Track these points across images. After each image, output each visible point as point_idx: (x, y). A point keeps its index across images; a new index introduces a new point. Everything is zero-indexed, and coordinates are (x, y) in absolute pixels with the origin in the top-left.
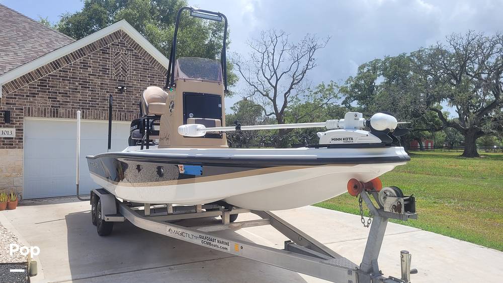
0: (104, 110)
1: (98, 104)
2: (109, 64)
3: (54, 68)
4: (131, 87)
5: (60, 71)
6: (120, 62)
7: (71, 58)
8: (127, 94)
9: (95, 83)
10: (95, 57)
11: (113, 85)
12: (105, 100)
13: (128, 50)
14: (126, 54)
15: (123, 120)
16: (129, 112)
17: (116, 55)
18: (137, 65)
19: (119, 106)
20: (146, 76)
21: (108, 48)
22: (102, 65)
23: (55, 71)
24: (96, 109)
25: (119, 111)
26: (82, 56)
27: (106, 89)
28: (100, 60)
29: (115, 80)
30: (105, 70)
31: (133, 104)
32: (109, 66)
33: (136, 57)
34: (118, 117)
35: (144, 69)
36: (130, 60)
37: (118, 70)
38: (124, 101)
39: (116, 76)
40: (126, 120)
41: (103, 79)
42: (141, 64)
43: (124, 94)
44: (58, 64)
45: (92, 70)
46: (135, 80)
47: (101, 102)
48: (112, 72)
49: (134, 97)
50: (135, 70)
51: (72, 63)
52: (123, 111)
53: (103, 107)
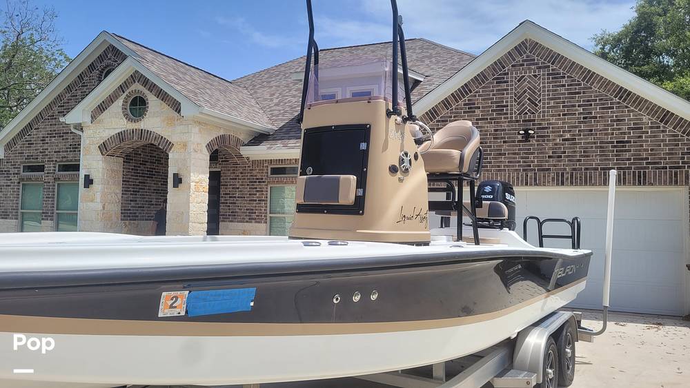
0: (499, 171)
1: (490, 163)
2: (508, 99)
3: (431, 119)
4: (546, 128)
5: (438, 121)
6: (525, 92)
7: (452, 101)
8: (538, 141)
9: (487, 130)
10: (486, 91)
11: (513, 130)
12: (500, 154)
13: (540, 68)
14: (535, 76)
15: (531, 185)
16: (543, 170)
17: (519, 81)
18: (556, 90)
19: (524, 162)
20: (574, 106)
21: (505, 74)
22: (496, 102)
23: (431, 123)
24: (488, 170)
25: (524, 170)
27: (502, 138)
28: (494, 95)
29: (517, 121)
30: (500, 108)
31: (549, 157)
32: (507, 102)
33: (555, 76)
34: (522, 181)
35: (569, 94)
36: (544, 84)
37: (523, 105)
38: (532, 153)
39: (519, 114)
40: (536, 184)
41: (498, 122)
42: (564, 86)
43: (533, 141)
44: (436, 112)
45: (482, 111)
46: (553, 116)
47: (495, 159)
48: (512, 110)
49: (551, 144)
50: (552, 99)
51: (454, 107)
52: (532, 170)
53: (499, 166)
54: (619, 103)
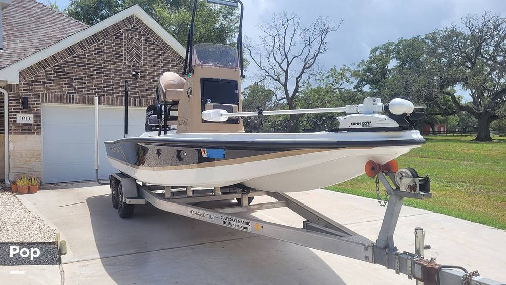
0: (119, 96)
1: (113, 90)
2: (123, 50)
3: (69, 54)
4: (145, 73)
5: (75, 57)
6: (133, 48)
7: (85, 43)
8: (141, 80)
9: (110, 69)
10: (109, 42)
11: (128, 71)
12: (119, 85)
13: (141, 35)
14: (139, 39)
15: (138, 106)
16: (144, 97)
17: (129, 40)
18: (150, 51)
19: (133, 92)
20: (159, 62)
21: (121, 34)
22: (116, 51)
23: (70, 57)
24: (111, 95)
25: (133, 97)
26: (96, 42)
27: (120, 75)
28: (114, 46)
29: (129, 66)
30: (119, 56)
31: (147, 90)
32: (122, 52)
33: (149, 42)
35: (157, 54)
36: (143, 45)
37: (132, 56)
38: (138, 87)
39: (130, 61)
40: (140, 106)
41: (117, 65)
42: (154, 49)
43: (138, 80)
44: (73, 50)
45: (107, 55)
46: (149, 66)
47: (116, 88)
48: (125, 58)
49: (148, 82)
50: (148, 56)
51: (87, 48)
52: (138, 97)
53: (118, 93)
54: (179, 64)
